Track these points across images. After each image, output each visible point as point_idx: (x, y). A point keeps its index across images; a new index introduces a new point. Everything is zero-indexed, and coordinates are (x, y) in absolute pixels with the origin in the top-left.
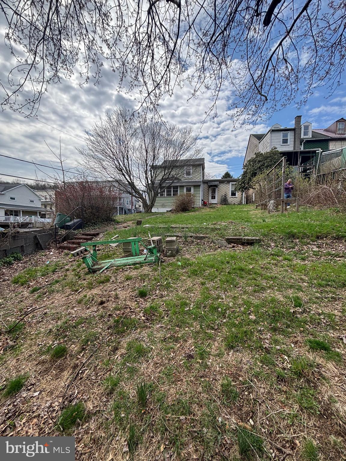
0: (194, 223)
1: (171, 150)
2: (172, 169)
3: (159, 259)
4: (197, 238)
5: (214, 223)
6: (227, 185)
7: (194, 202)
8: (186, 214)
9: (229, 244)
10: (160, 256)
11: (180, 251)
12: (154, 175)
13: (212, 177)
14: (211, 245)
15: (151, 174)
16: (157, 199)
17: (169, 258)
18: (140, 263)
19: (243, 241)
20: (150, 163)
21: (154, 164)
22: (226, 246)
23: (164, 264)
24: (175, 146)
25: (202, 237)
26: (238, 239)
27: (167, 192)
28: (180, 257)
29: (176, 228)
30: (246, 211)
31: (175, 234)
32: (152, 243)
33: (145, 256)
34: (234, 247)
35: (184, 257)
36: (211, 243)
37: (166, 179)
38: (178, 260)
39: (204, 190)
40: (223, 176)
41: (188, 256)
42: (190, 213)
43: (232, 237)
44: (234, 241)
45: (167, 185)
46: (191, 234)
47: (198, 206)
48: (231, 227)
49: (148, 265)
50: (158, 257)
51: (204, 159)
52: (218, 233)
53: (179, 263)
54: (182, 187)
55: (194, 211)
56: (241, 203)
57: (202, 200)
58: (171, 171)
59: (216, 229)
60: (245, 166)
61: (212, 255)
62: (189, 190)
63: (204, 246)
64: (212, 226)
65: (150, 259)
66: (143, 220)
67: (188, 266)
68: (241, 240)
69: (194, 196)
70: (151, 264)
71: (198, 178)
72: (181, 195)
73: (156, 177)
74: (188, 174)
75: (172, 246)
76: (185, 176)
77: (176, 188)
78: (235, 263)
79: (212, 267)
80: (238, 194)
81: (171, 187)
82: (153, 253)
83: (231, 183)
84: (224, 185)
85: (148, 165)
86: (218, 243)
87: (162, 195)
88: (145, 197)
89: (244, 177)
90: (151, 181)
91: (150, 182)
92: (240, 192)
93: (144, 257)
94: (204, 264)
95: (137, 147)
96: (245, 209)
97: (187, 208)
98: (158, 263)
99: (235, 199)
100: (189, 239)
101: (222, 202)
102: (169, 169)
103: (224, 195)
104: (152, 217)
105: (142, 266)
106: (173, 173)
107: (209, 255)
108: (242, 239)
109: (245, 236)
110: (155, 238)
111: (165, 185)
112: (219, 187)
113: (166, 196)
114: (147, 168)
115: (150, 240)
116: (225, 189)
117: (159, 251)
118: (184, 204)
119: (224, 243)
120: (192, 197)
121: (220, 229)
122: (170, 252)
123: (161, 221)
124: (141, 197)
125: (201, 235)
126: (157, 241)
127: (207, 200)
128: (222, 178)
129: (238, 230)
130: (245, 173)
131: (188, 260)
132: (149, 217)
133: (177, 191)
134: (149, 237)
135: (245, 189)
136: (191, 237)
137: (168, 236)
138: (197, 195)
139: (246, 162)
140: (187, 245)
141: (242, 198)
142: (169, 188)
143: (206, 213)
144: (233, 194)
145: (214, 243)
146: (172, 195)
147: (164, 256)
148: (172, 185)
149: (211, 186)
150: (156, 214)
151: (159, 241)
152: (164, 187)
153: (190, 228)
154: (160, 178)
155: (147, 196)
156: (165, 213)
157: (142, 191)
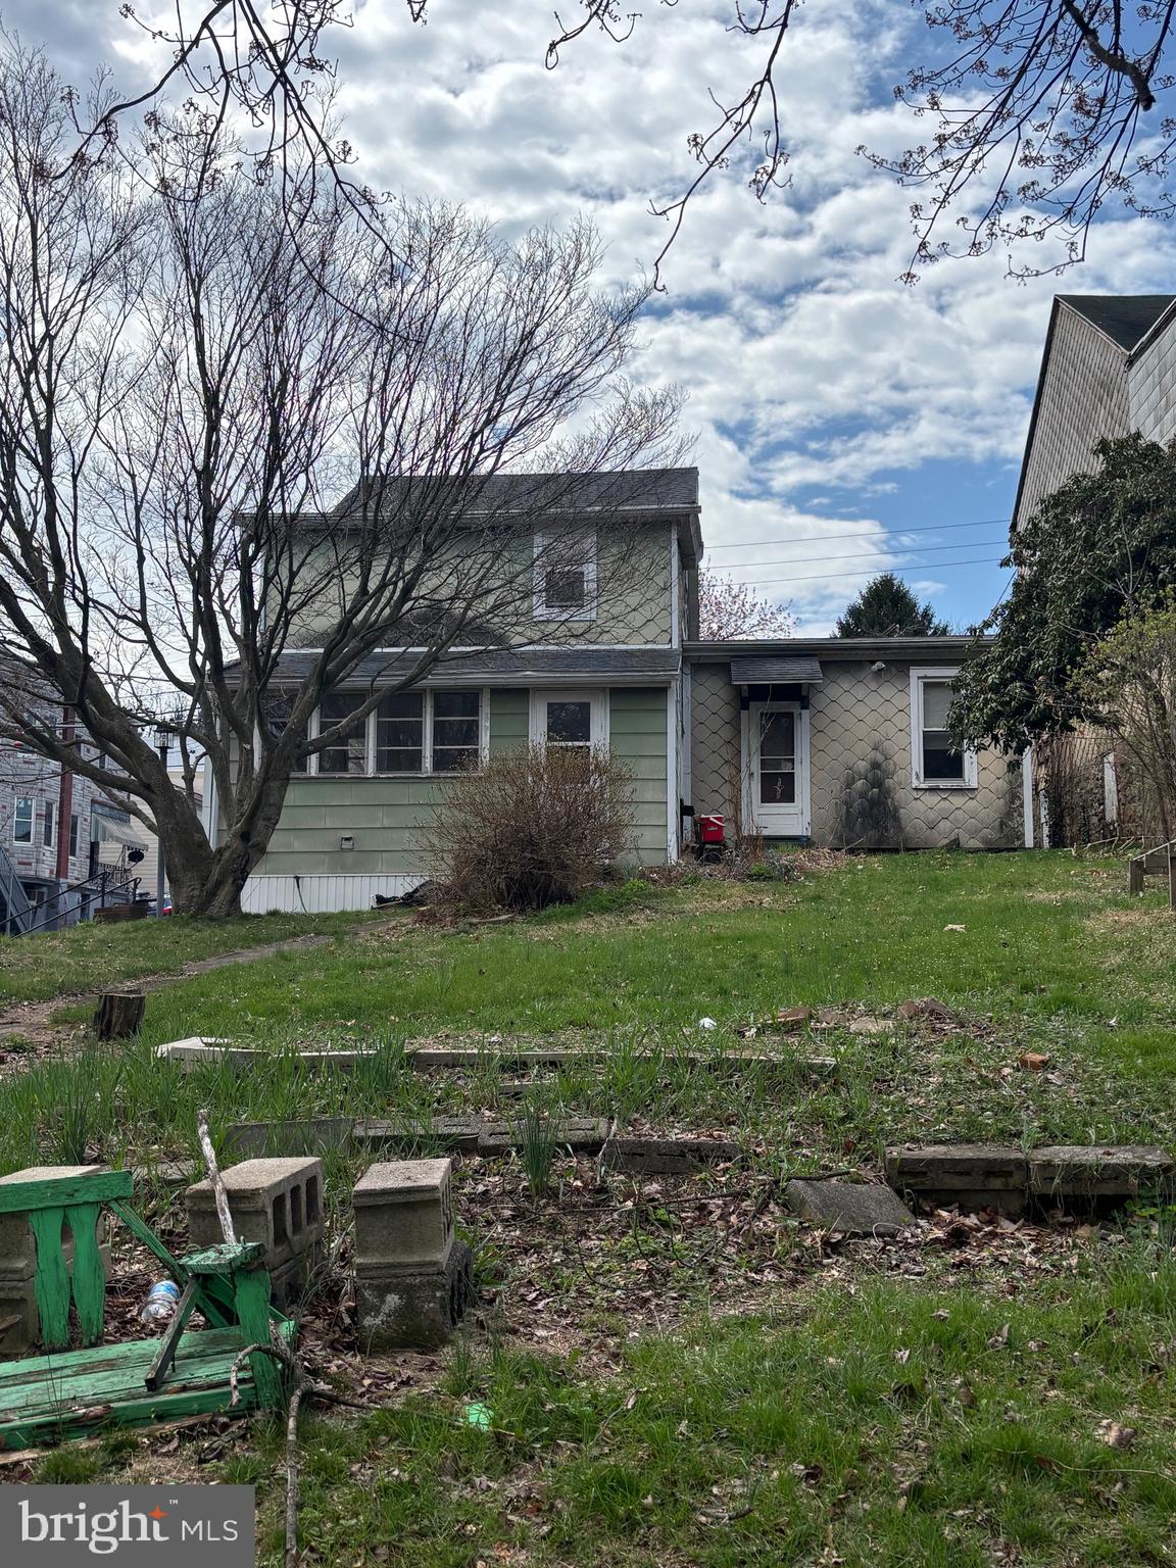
0: (613, 1014)
1: (424, 397)
2: (429, 551)
3: (287, 1379)
4: (640, 1158)
5: (783, 1014)
6: (888, 691)
7: (614, 829)
8: (549, 932)
9: (917, 1212)
10: (296, 1343)
11: (488, 1291)
12: (275, 598)
13: (762, 622)
14: (768, 1224)
15: (246, 587)
16: (293, 795)
17: (381, 1366)
18: (105, 1421)
19: (1036, 1183)
20: (237, 493)
21: (277, 509)
22: (890, 1236)
23: (333, 1422)
24: (453, 368)
25: (682, 1150)
26: (993, 1169)
27: (387, 735)
28: (480, 1355)
29: (451, 1062)
30: (1049, 910)
31: (442, 1126)
32: (226, 1219)
33: (156, 1345)
34: (958, 1238)
35: (519, 1347)
36: (762, 1209)
37: (375, 634)
38: (466, 1386)
39: (697, 723)
40: (854, 612)
41: (552, 1341)
42: (583, 926)
43: (938, 1151)
44: (957, 1183)
45: (387, 682)
46: (586, 1125)
47: (652, 859)
48: (934, 1058)
49: (186, 1436)
50: (274, 1355)
51: (692, 473)
52: (818, 1117)
53: (477, 1415)
54: (513, 697)
55: (619, 906)
56: (1004, 842)
57: (685, 810)
58: (419, 571)
59: (806, 1075)
60: (1023, 542)
61: (776, 1323)
62: (570, 723)
63: (701, 1236)
64: (772, 1051)
65: (203, 1372)
66: (155, 993)
67: (550, 1441)
68: (1016, 1180)
69: (618, 779)
70: (212, 1429)
71: (650, 631)
72: (502, 772)
73: (285, 615)
74: (565, 591)
75: (407, 1247)
76: (541, 611)
77: (459, 704)
78: (972, 1402)
79: (774, 1439)
80: (981, 766)
81: (419, 696)
82: (231, 1318)
83: (915, 673)
84: (860, 691)
85: (225, 513)
86: (827, 1205)
87: (337, 762)
88: (189, 776)
89: (1024, 627)
90: (246, 642)
91: (231, 653)
92: (994, 752)
93: (144, 1359)
94: (696, 1420)
95: (129, 370)
96: (1042, 896)
97: (558, 876)
98: (280, 1420)
99: (958, 800)
100: (573, 1174)
101: (848, 821)
102: (402, 553)
103: (862, 766)
104: (246, 957)
105: (119, 1455)
106: (437, 584)
107: (744, 1323)
108: (1023, 1166)
109: (1051, 1135)
110: (262, 1172)
111: (364, 682)
112: (818, 701)
113: (371, 769)
114: (208, 534)
115: (209, 1196)
116: (871, 720)
117: (285, 1298)
118: (531, 843)
119: (878, 1202)
120: (595, 781)
121: (834, 1078)
122: (393, 1300)
123: (318, 999)
124: (148, 777)
125: (677, 1134)
126: (278, 1202)
127: (727, 811)
128: (845, 629)
129: (987, 1084)
130: (1028, 595)
131: (559, 1375)
132: (213, 963)
133: (470, 734)
134: (198, 1154)
135: (1036, 725)
136: (590, 1148)
137: (377, 1142)
138: (644, 768)
139: (1030, 509)
140: (554, 1227)
141: (1013, 796)
142: (402, 702)
143: (718, 926)
144: (942, 763)
145: (790, 1206)
146: (428, 762)
147: (335, 1347)
148: (430, 681)
149: (758, 693)
150: (277, 927)
151: (297, 1199)
152: (359, 696)
153: (584, 1062)
154: (322, 617)
155: (204, 769)
156: (357, 917)
157: (164, 728)
